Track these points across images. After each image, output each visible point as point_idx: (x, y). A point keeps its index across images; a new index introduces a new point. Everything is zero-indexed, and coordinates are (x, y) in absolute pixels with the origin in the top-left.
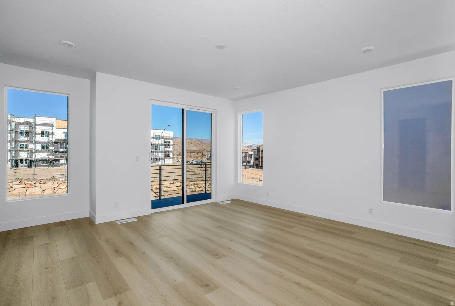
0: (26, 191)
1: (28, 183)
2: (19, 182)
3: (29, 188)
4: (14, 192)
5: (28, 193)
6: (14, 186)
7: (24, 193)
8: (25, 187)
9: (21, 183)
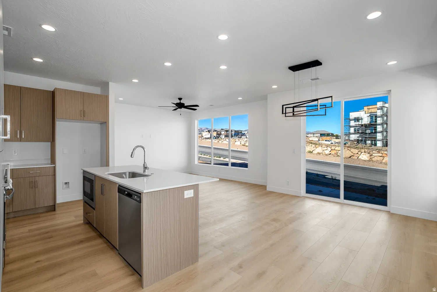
0: (383, 159)
1: (384, 152)
2: (378, 152)
3: (385, 158)
4: (373, 159)
5: (384, 161)
6: (373, 154)
7: (381, 161)
8: (381, 156)
9: (379, 152)
